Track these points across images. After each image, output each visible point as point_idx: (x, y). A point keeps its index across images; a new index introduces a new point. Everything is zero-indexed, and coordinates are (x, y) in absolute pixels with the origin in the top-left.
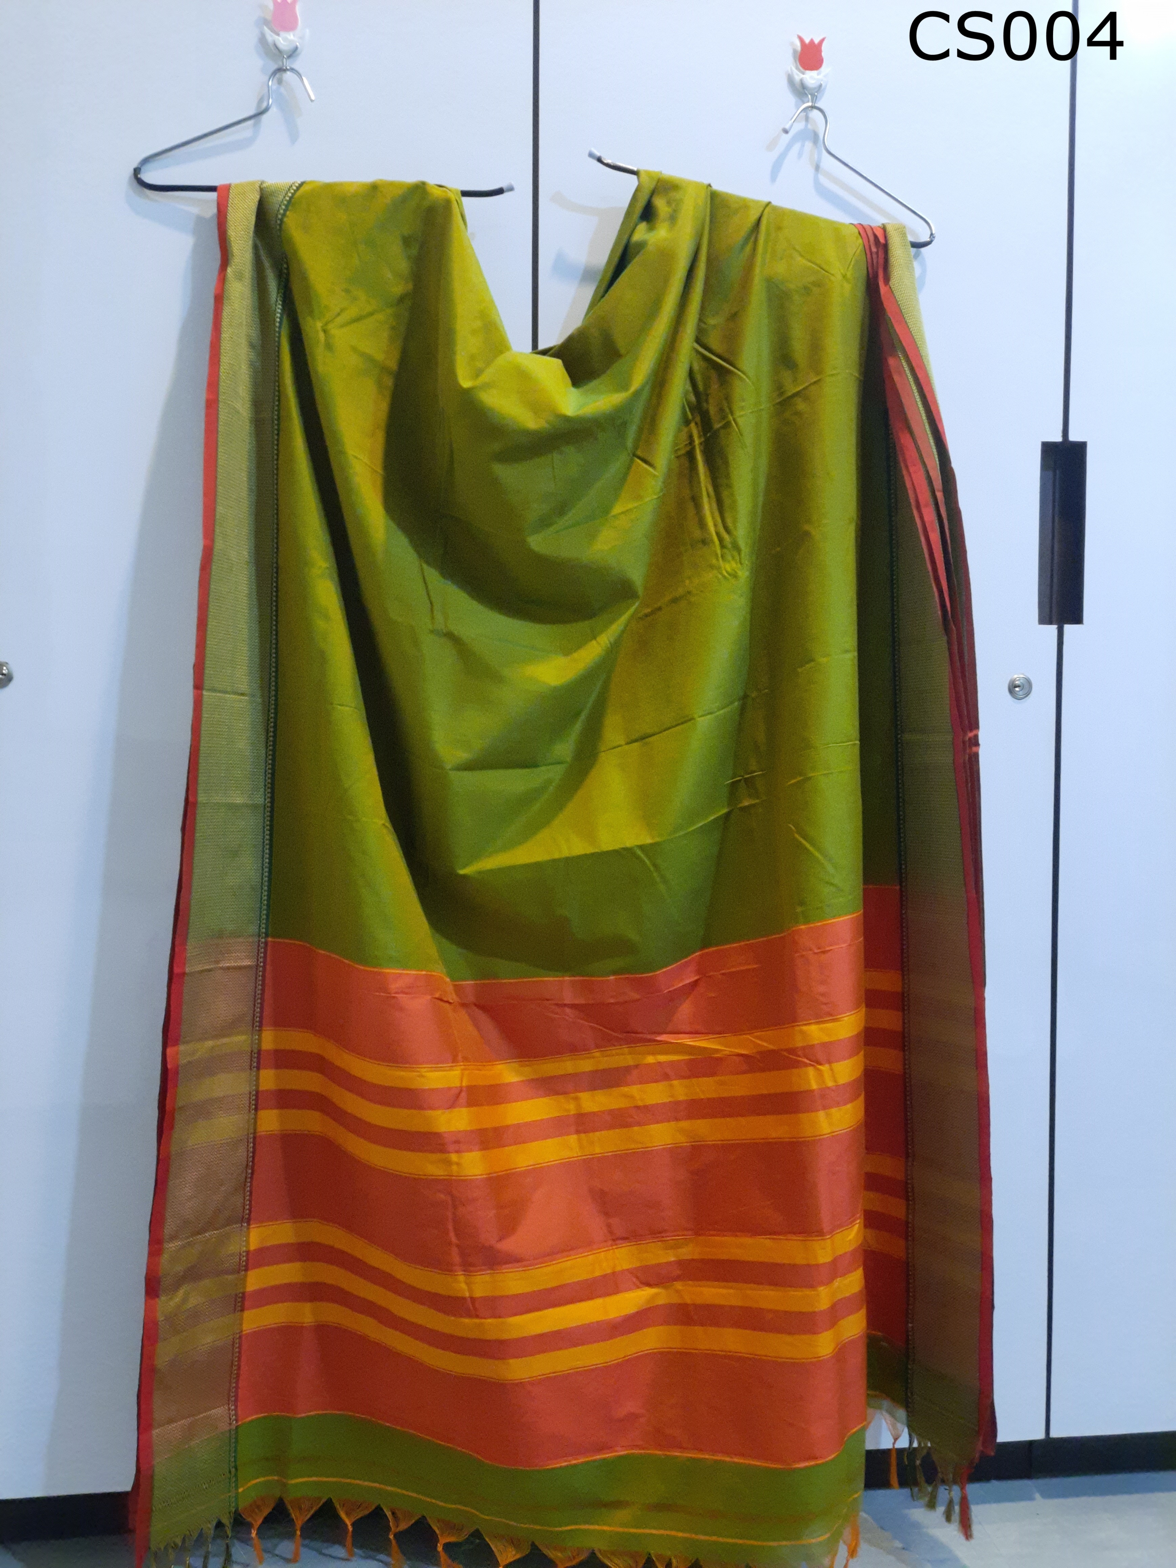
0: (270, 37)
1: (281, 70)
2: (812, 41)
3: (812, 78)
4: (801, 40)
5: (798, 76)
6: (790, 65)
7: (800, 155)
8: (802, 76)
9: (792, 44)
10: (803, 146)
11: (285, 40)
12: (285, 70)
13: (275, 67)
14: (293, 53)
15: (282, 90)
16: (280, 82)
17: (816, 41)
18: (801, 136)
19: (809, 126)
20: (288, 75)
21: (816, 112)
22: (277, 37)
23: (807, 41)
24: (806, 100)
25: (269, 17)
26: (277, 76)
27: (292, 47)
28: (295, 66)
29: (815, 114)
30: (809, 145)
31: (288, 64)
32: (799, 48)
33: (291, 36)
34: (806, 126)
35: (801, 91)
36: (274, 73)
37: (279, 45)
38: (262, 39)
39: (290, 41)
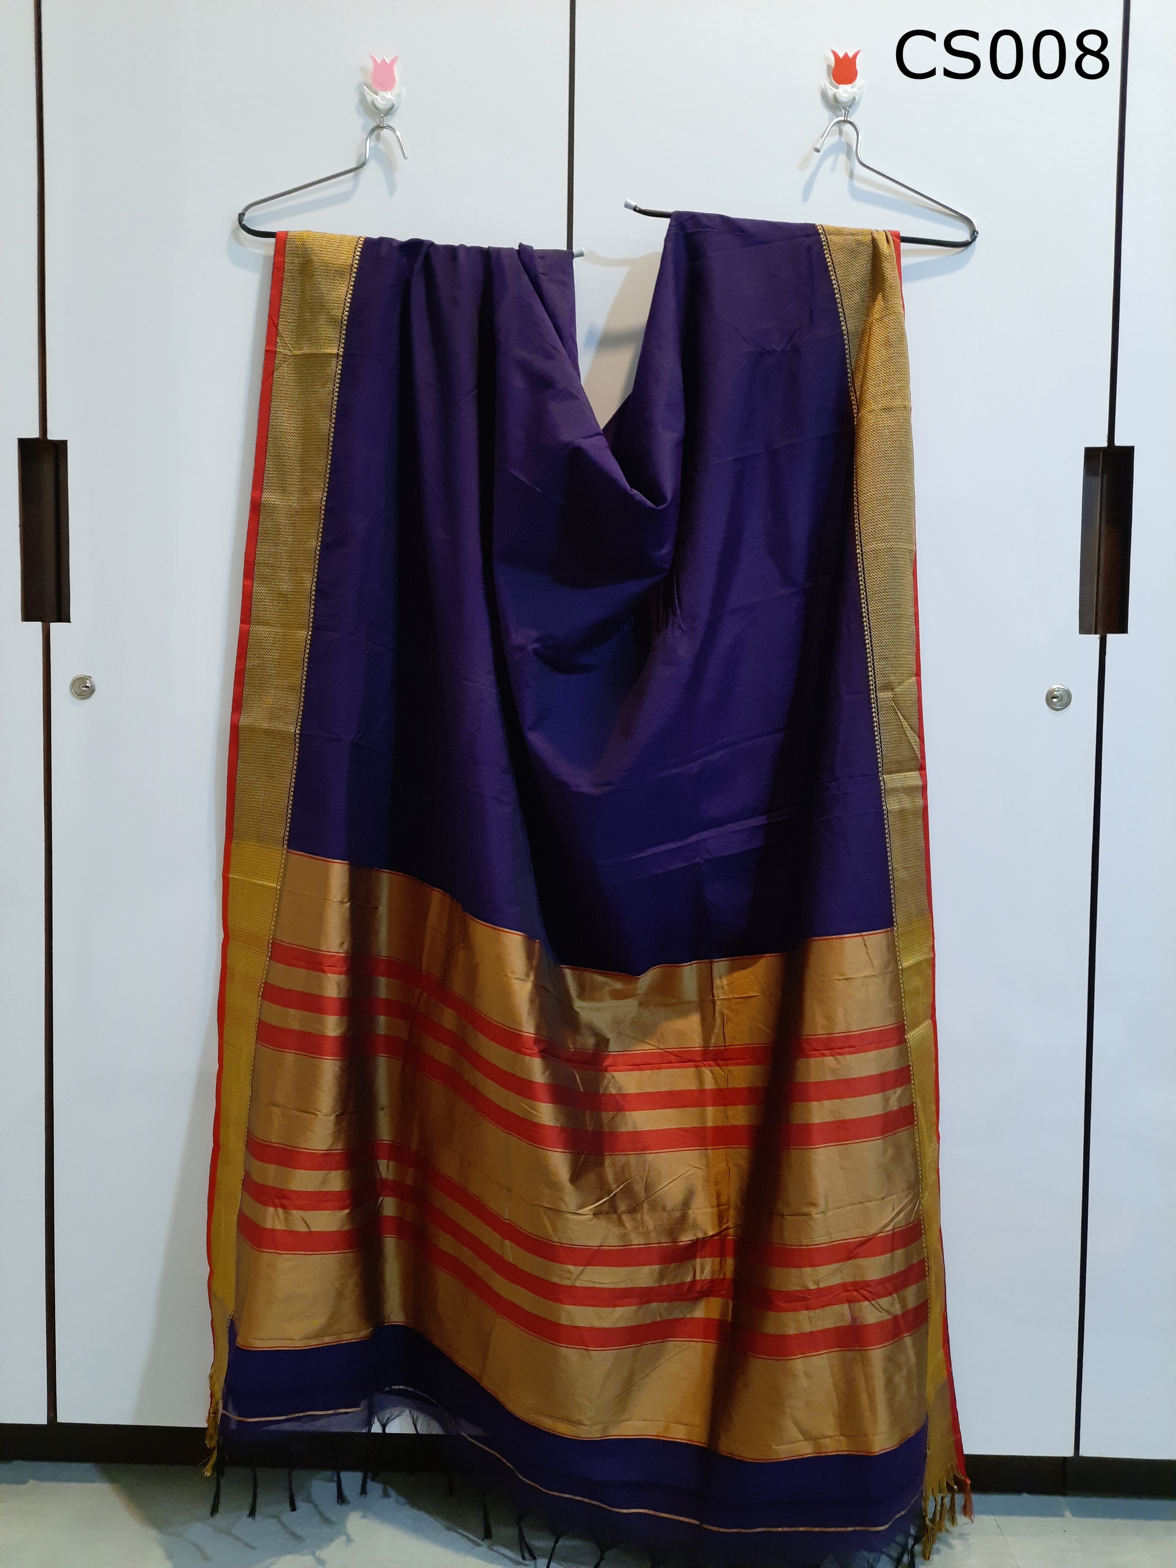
0: (370, 97)
1: (379, 127)
2: (846, 55)
3: (845, 91)
4: (835, 54)
5: (831, 91)
6: (824, 80)
7: (833, 169)
8: (835, 90)
9: (826, 59)
10: (835, 160)
11: (382, 99)
12: (382, 128)
13: (374, 125)
14: (390, 111)
15: (380, 146)
16: (378, 138)
17: (851, 55)
18: (834, 149)
19: (843, 139)
20: (385, 132)
21: (849, 126)
22: (376, 97)
23: (841, 55)
24: (839, 113)
25: (369, 81)
26: (376, 132)
27: (388, 106)
28: (391, 123)
29: (848, 128)
30: (842, 157)
31: (385, 121)
32: (833, 64)
33: (388, 95)
34: (840, 139)
35: (834, 105)
36: (373, 131)
37: (377, 104)
38: (363, 100)
39: (388, 100)
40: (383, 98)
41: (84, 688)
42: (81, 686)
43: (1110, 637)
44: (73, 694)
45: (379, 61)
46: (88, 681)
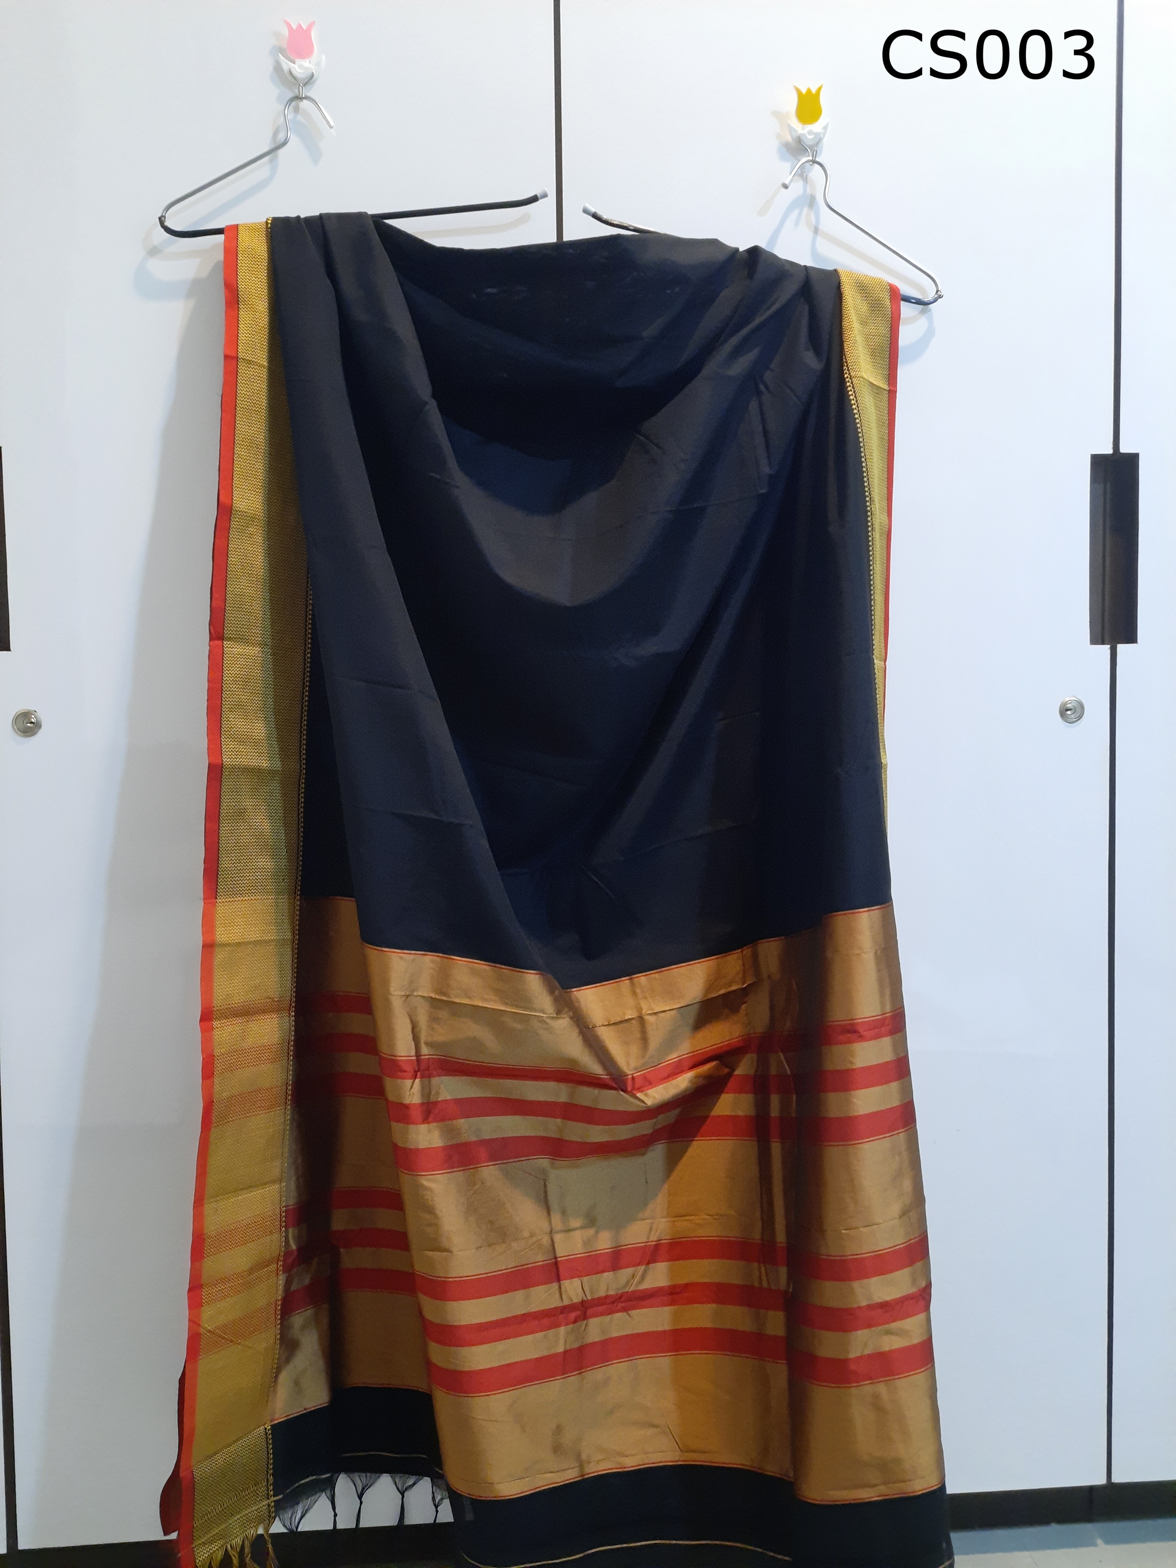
0: (286, 64)
1: (298, 98)
12: (301, 99)
13: (292, 95)
14: (310, 80)
15: (302, 118)
16: (297, 110)
20: (306, 104)
22: (293, 64)
25: (285, 46)
26: (294, 104)
27: (307, 74)
28: (310, 94)
31: (305, 92)
33: (306, 63)
36: (291, 100)
37: (294, 73)
38: (278, 68)
39: (306, 68)
40: (301, 67)
41: (28, 725)
42: (25, 722)
43: (1121, 647)
44: (16, 732)
45: (294, 27)
46: (33, 716)
